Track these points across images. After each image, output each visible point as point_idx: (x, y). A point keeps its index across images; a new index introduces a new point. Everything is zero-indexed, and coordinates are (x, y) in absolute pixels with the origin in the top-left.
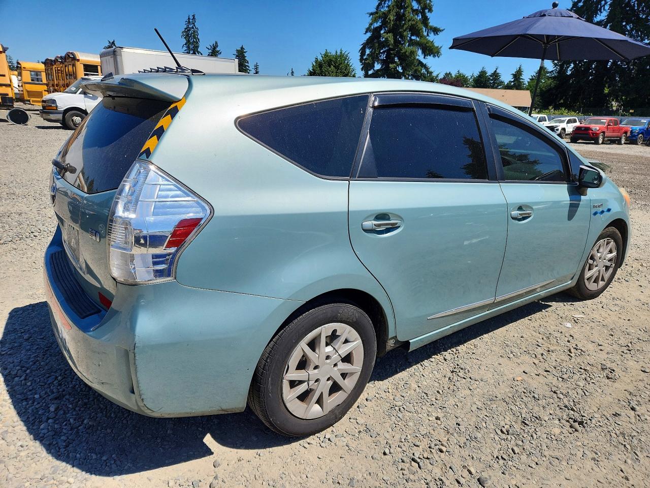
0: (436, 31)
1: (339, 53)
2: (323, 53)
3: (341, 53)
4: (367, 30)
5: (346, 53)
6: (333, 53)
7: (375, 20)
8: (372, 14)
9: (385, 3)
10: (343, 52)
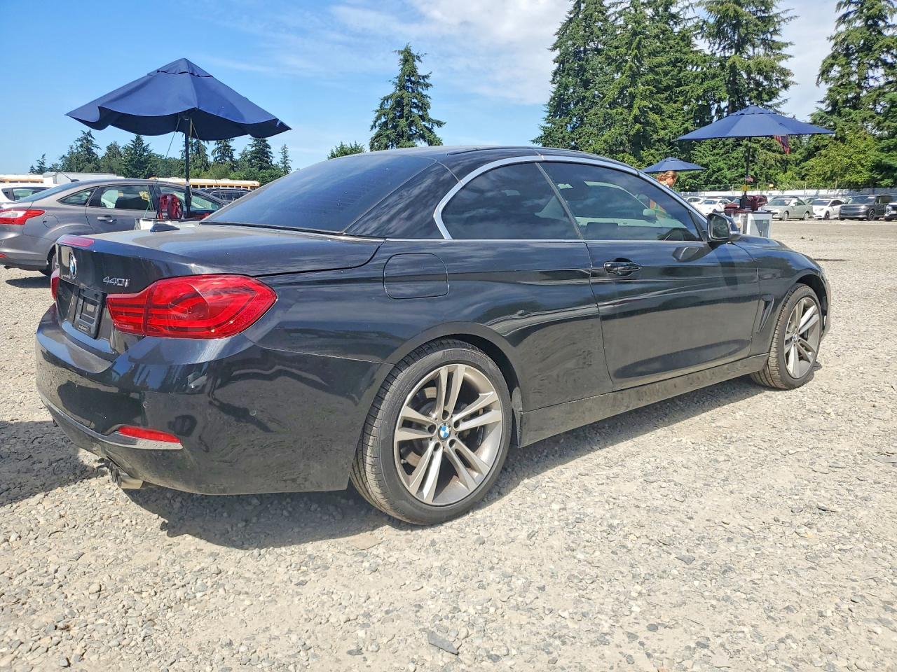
0: (439, 124)
1: (353, 146)
2: (339, 146)
3: (356, 145)
4: (374, 126)
5: (361, 145)
6: (349, 146)
7: (378, 118)
8: (378, 111)
9: (387, 102)
10: (358, 145)
